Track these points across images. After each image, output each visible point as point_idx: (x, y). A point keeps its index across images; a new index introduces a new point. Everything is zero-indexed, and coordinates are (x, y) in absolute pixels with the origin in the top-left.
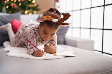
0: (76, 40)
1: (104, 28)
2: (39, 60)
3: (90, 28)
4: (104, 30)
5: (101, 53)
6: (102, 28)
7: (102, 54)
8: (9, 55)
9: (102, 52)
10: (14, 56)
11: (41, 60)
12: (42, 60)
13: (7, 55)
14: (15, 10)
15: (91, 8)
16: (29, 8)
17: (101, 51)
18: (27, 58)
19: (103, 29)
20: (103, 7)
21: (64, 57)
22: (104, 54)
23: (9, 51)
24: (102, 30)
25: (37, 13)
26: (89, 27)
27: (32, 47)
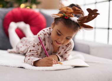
0: (89, 44)
3: (109, 29)
10: (5, 64)
11: (41, 71)
12: (43, 70)
18: (22, 68)
21: (72, 67)
25: (37, 8)
26: (107, 27)
27: (33, 55)
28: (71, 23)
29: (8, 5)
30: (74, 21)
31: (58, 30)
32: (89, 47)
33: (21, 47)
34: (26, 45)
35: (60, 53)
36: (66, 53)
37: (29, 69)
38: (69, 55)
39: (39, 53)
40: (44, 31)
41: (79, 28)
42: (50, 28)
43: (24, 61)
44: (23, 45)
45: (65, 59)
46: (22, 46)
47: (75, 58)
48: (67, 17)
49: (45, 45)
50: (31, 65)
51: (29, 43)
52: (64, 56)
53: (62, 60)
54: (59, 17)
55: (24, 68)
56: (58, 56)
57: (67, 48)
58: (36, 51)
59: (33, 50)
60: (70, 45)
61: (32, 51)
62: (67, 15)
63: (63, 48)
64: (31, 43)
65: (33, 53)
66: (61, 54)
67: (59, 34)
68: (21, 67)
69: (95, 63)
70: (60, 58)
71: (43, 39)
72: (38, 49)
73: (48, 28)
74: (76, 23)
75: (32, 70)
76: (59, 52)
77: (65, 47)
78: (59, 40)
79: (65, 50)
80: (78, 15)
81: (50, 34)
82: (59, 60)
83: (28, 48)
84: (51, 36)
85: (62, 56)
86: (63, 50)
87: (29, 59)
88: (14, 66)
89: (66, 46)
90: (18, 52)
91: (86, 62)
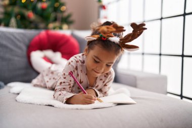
0: (136, 74)
1: (185, 54)
2: (72, 109)
3: (160, 55)
4: (185, 58)
5: (179, 98)
6: (181, 54)
7: (182, 99)
8: (20, 101)
9: (182, 96)
10: (28, 101)
12: (77, 109)
13: (16, 101)
14: (31, 22)
15: (161, 19)
16: (55, 20)
17: (180, 93)
18: (51, 106)
19: (183, 56)
20: (182, 17)
21: (114, 105)
22: (184, 99)
23: (18, 94)
24: (181, 58)
25: (69, 28)
26: (159, 53)
27: (64, 88)
28: (111, 45)
29: (32, 26)
30: (114, 42)
31: (95, 56)
32: (135, 78)
33: (48, 82)
34: (54, 78)
35: (98, 86)
36: (105, 85)
37: (60, 108)
38: (109, 88)
39: (72, 85)
40: (76, 57)
41: (121, 50)
42: (83, 55)
43: (53, 97)
44: (50, 79)
45: (105, 94)
46: (48, 80)
47: (119, 93)
48: (104, 38)
49: (78, 75)
50: (63, 102)
51: (57, 75)
52: (103, 90)
53: (102, 95)
54: (95, 39)
55: (53, 106)
56: (96, 90)
57: (106, 80)
58: (68, 84)
59: (64, 82)
60: (110, 76)
61: (63, 84)
62: (105, 36)
63: (101, 80)
64: (59, 74)
65: (65, 87)
66: (99, 88)
67: (97, 61)
68: (49, 105)
69: (143, 99)
70: (98, 92)
71: (75, 67)
72: (70, 81)
73: (80, 55)
74: (117, 44)
75: (64, 108)
76: (96, 85)
77: (103, 78)
78: (98, 69)
79: (104, 82)
80: (117, 34)
81: (83, 62)
82: (97, 96)
83: (57, 82)
84: (85, 64)
85: (100, 90)
86: (102, 82)
87: (60, 95)
88: (41, 104)
89: (105, 76)
90: (45, 86)
91: (132, 98)
